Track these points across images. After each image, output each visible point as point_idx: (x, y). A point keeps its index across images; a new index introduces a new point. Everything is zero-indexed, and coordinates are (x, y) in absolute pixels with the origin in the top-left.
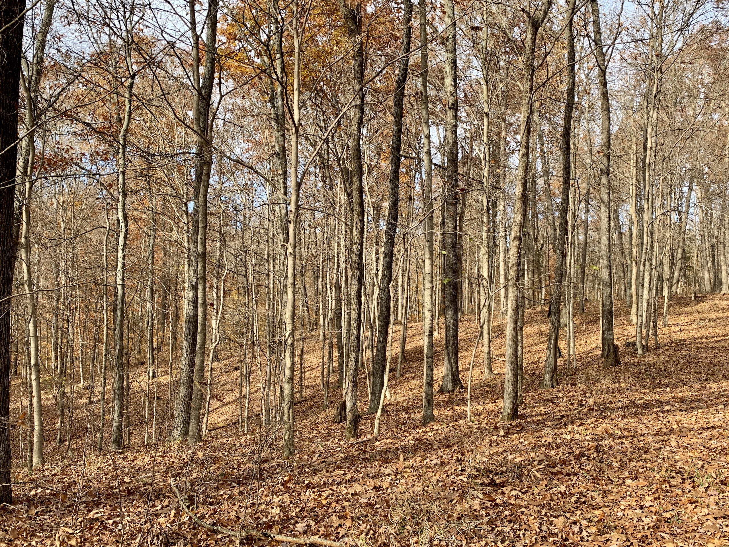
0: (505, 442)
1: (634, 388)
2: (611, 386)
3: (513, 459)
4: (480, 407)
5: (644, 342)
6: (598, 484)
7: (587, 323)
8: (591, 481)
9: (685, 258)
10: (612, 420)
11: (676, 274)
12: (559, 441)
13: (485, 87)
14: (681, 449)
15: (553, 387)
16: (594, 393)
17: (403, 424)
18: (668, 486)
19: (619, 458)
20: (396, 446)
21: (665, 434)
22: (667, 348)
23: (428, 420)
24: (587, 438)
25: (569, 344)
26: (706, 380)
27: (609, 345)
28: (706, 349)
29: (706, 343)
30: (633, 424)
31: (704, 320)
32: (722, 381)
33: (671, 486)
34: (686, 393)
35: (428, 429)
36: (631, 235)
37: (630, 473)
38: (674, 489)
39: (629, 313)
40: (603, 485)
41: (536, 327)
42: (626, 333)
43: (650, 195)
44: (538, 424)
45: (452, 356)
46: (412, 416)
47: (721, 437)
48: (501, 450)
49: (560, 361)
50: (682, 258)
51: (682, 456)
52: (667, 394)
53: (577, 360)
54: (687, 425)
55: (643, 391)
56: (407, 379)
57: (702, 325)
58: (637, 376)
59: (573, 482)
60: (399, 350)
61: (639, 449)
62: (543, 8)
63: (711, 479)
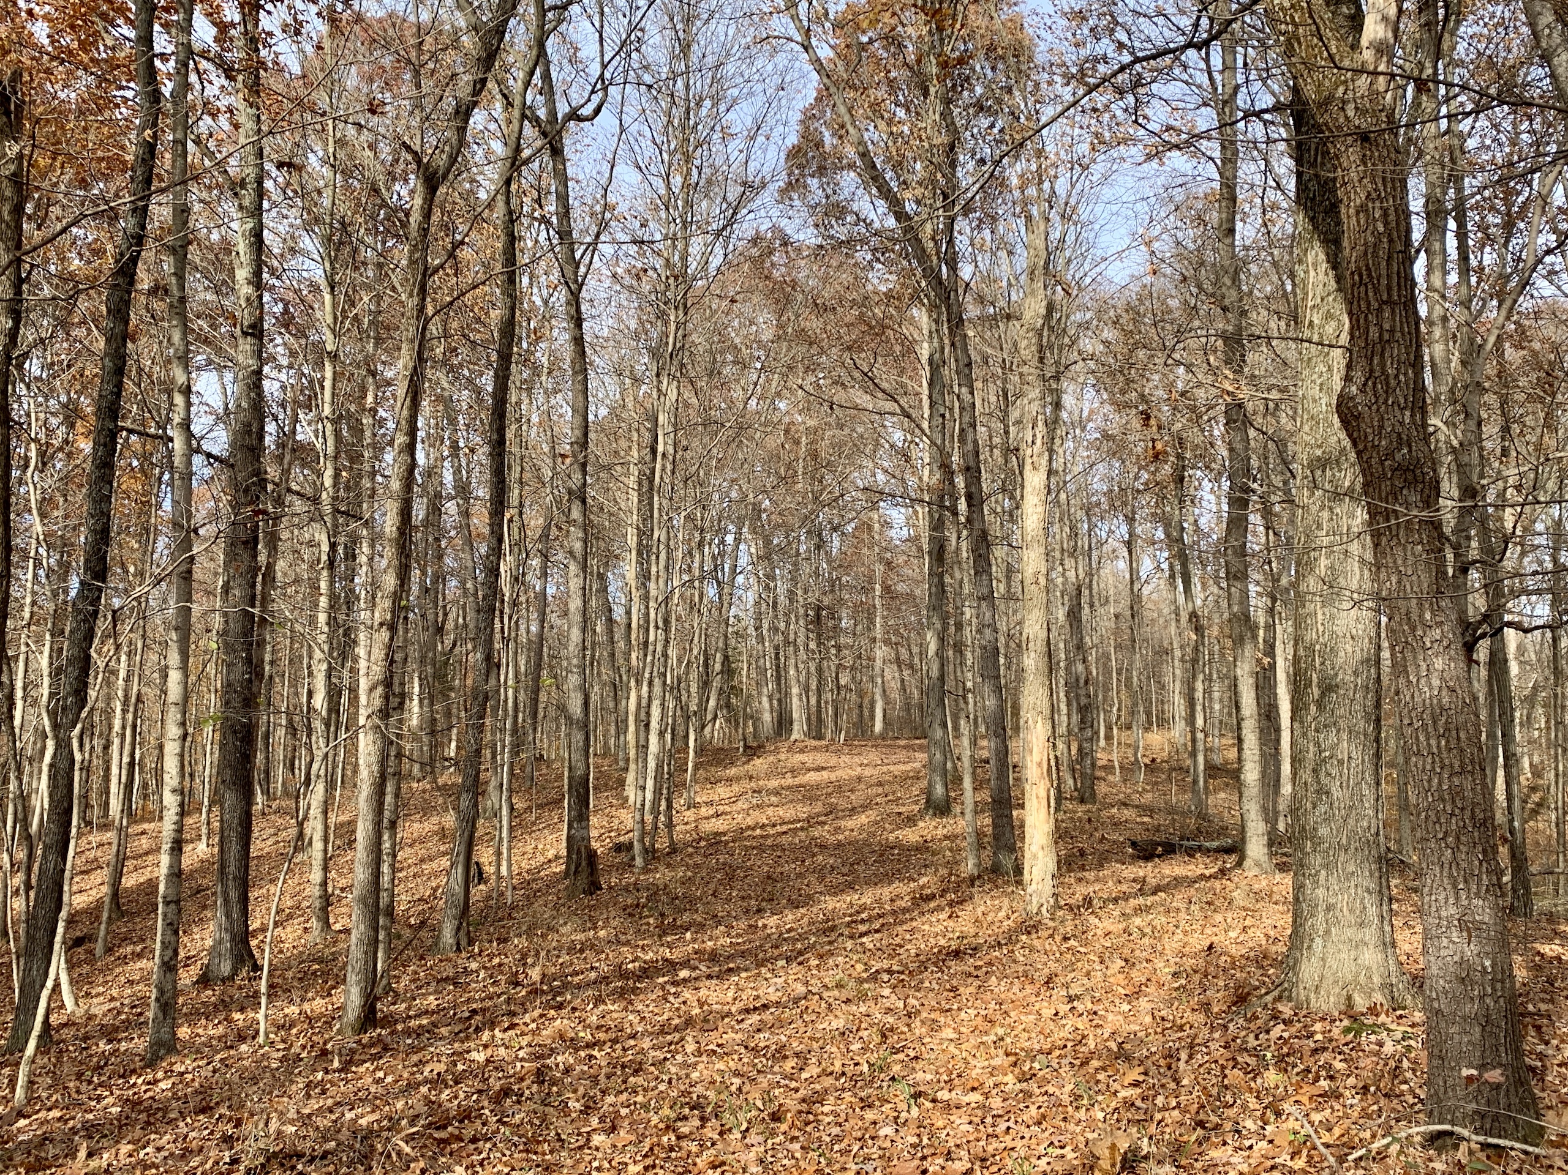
0: (342, 1084)
1: (623, 938)
2: (581, 937)
3: (354, 1121)
4: (293, 1010)
5: (647, 840)
6: (536, 1153)
7: (540, 806)
8: (521, 1147)
9: (729, 671)
10: (574, 1009)
11: (712, 703)
12: (460, 1067)
13: (328, 298)
14: (704, 1058)
15: (459, 950)
16: (543, 954)
17: (98, 1068)
18: (673, 1138)
19: (581, 1091)
20: (71, 1123)
21: (676, 1029)
22: (690, 850)
23: (162, 1052)
24: (521, 1054)
25: (499, 854)
26: (759, 911)
27: (579, 852)
28: (761, 849)
29: (762, 837)
30: (615, 1015)
31: (760, 792)
32: (786, 911)
33: (678, 1138)
34: (721, 941)
35: (160, 1075)
36: (629, 625)
37: (602, 1120)
38: (684, 1144)
39: (622, 783)
40: (544, 1154)
41: (435, 819)
42: (615, 824)
43: (662, 547)
44: (418, 1035)
45: (233, 895)
46: (123, 1046)
47: (777, 1024)
48: (330, 1102)
49: (478, 892)
50: (722, 672)
51: (705, 1072)
52: (686, 946)
53: (514, 888)
54: (719, 1007)
55: (641, 943)
56: (124, 960)
57: (754, 801)
58: (632, 912)
59: (484, 1155)
60: (105, 889)
61: (623, 1067)
62: (447, 148)
63: (754, 1113)
